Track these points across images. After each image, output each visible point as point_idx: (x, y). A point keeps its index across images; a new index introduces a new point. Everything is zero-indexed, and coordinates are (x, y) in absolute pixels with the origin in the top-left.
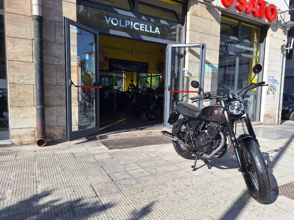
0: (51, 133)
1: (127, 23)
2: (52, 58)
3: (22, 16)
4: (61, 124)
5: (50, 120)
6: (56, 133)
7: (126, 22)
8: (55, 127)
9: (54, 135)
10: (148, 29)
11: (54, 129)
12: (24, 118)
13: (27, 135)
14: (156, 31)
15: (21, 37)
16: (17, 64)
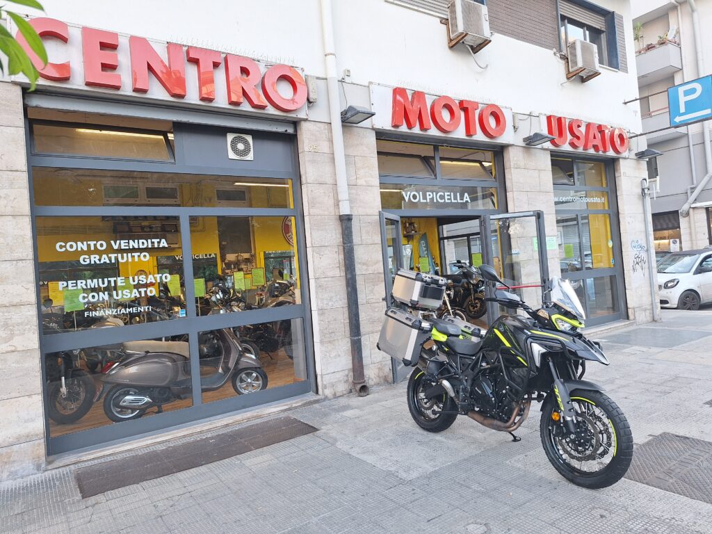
1: (430, 195)
2: (359, 266)
3: (326, 217)
4: (376, 361)
7: (428, 193)
8: (369, 366)
9: (369, 378)
10: (455, 198)
11: (370, 370)
12: (335, 357)
13: (341, 381)
14: (465, 200)
15: (326, 244)
16: (325, 281)
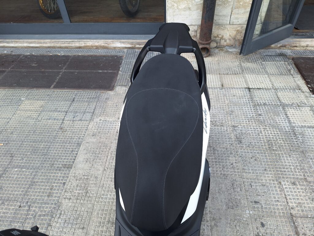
0: (218, 35)
5: (221, 14)
6: (224, 36)
8: (225, 26)
9: (222, 38)
11: (223, 30)
12: (185, 9)
